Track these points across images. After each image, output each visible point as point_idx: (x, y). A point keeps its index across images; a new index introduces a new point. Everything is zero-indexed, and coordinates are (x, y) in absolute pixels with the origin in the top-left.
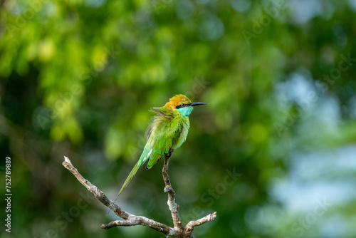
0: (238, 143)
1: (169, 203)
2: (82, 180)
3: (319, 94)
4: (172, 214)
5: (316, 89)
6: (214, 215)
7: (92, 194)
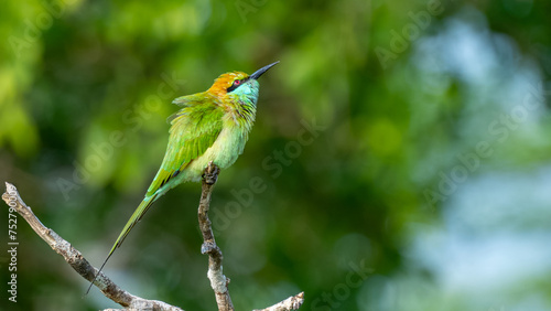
0: (345, 156)
1: (210, 274)
2: (41, 230)
3: (502, 59)
4: (217, 296)
5: (497, 51)
6: (299, 299)
7: (60, 256)
